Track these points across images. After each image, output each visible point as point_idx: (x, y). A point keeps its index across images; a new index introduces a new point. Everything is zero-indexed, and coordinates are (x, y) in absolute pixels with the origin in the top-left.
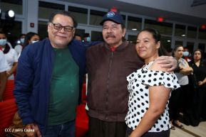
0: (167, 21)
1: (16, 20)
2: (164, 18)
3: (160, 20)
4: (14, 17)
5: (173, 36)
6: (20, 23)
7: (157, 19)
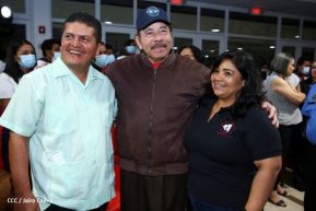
0: (268, 14)
1: (14, 22)
2: (262, 10)
3: (256, 12)
4: (11, 18)
5: (278, 39)
6: (23, 28)
7: (250, 11)
